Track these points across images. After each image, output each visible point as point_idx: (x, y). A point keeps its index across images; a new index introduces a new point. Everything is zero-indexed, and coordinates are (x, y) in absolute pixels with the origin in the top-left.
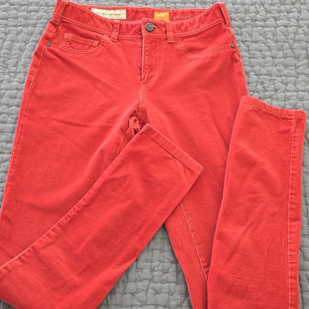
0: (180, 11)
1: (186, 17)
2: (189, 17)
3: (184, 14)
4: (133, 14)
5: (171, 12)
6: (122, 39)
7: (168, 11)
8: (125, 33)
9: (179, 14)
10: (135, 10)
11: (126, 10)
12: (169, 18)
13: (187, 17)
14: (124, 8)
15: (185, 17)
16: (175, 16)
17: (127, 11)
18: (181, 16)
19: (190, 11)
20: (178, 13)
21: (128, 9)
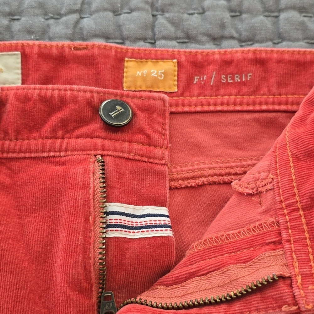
0: (217, 57)
1: (237, 79)
2: (249, 78)
3: (231, 69)
4: (45, 67)
5: (183, 58)
6: (10, 155)
7: (174, 58)
8: (18, 132)
9: (211, 67)
10: (55, 51)
11: (19, 53)
12: (178, 81)
13: (241, 78)
14: (11, 49)
15: (233, 78)
16: (200, 74)
17: (25, 58)
18: (219, 74)
19: (250, 56)
20: (209, 64)
21: (28, 50)
